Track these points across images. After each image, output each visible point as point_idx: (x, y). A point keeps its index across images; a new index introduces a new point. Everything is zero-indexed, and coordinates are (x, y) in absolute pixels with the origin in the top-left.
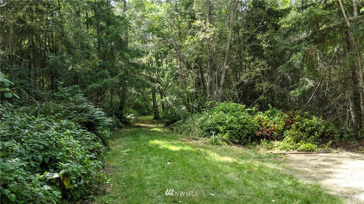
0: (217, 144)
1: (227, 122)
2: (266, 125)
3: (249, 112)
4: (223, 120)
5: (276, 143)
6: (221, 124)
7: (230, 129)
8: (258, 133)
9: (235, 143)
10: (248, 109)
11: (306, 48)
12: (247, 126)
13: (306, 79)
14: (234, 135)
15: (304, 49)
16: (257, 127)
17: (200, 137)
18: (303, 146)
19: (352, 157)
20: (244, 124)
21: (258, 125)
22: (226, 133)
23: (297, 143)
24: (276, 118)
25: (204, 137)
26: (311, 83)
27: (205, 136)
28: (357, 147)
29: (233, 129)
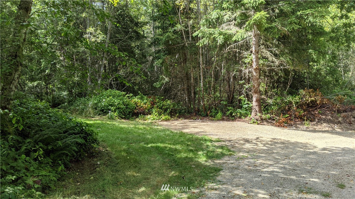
0: (113, 119)
1: (116, 104)
2: (140, 105)
3: (128, 97)
4: (113, 103)
5: (149, 116)
6: (112, 105)
7: (118, 109)
8: (136, 111)
9: (122, 118)
10: (128, 95)
11: (164, 57)
12: (128, 106)
13: (164, 76)
14: (121, 113)
15: (163, 58)
16: (135, 107)
17: (95, 115)
18: (164, 118)
19: (190, 122)
20: (127, 105)
21: (135, 106)
22: (116, 112)
23: (160, 116)
24: (145, 101)
25: (98, 115)
26: (167, 79)
27: (100, 114)
28: (190, 117)
29: (120, 109)
